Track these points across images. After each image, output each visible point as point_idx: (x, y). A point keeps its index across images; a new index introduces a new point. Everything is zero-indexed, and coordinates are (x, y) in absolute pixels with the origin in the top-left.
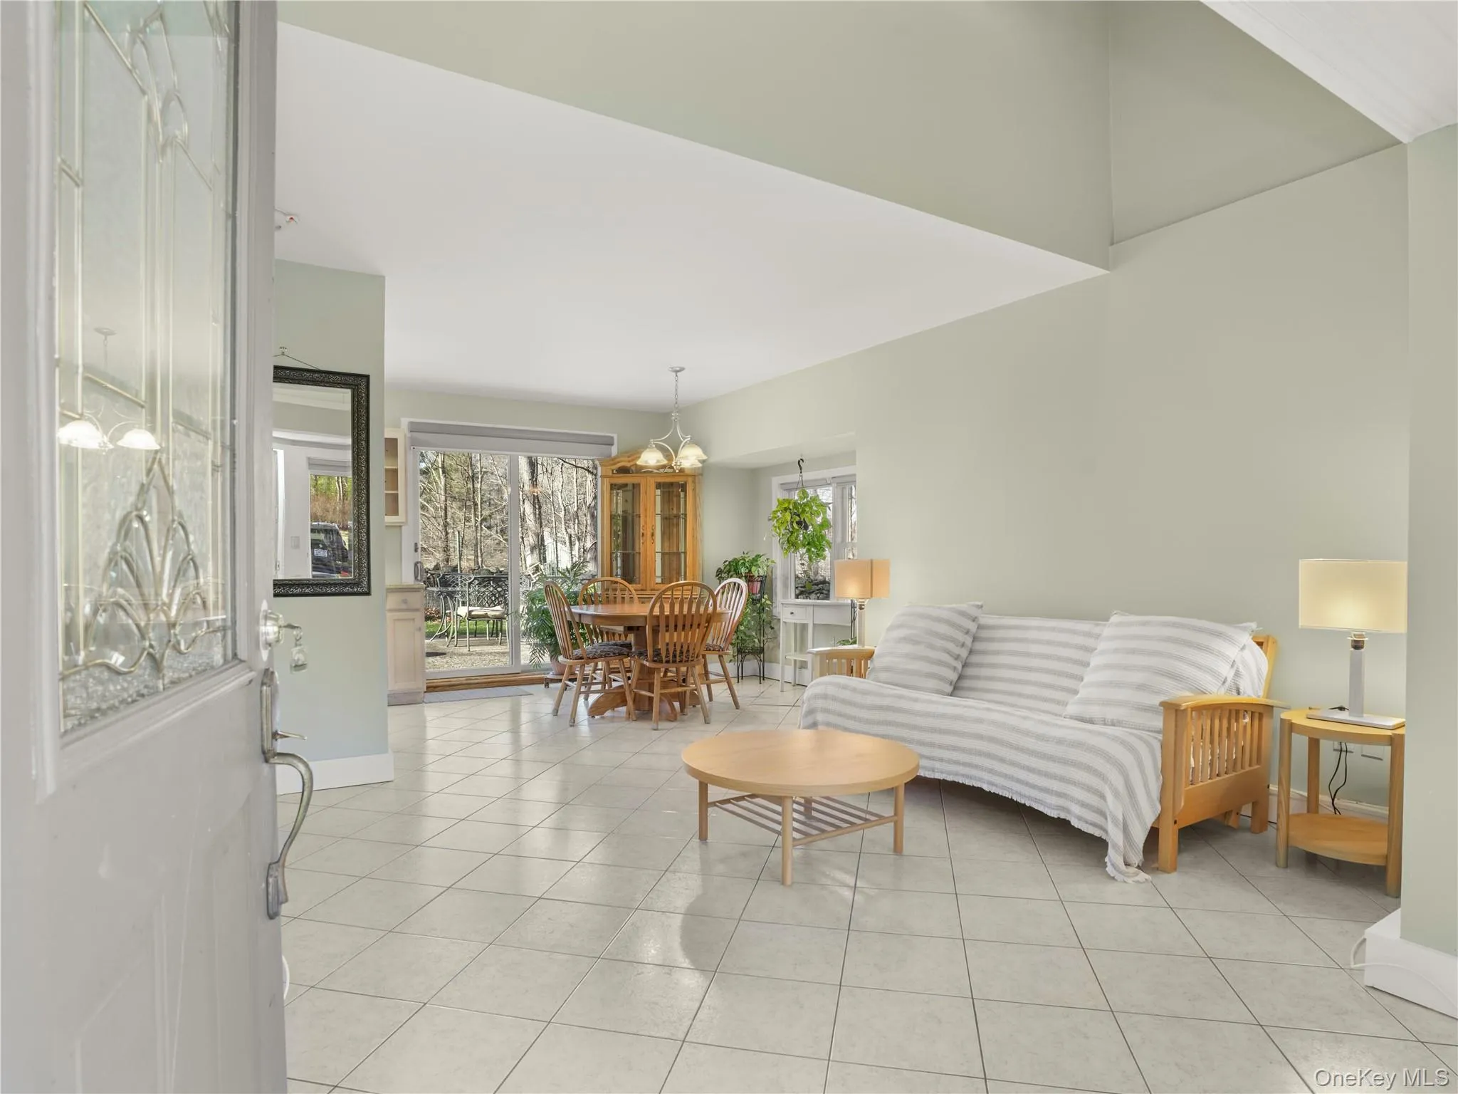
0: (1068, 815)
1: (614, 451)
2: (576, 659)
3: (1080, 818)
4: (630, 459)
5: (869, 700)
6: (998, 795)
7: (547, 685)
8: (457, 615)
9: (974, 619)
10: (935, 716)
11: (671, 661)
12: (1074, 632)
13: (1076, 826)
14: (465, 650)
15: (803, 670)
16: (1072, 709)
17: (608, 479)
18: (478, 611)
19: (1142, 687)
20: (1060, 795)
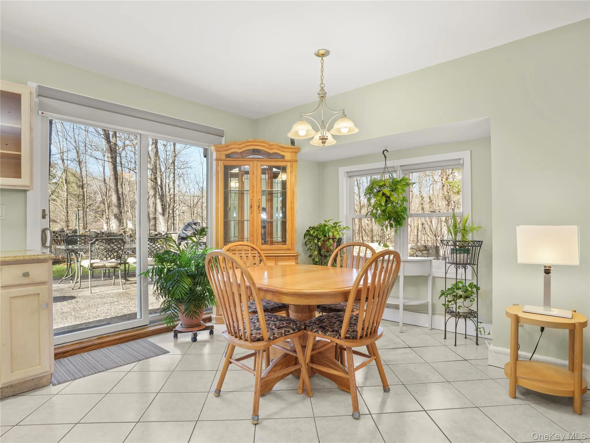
1: (224, 140)
4: (241, 146)
7: (176, 335)
8: (81, 266)
17: (222, 162)
18: (97, 262)
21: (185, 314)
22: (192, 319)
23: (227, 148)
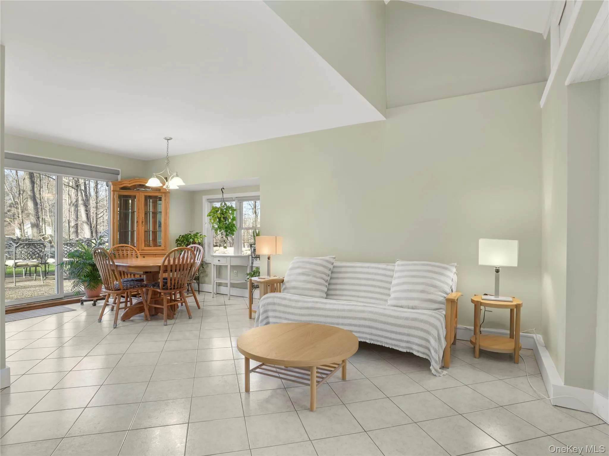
0: (411, 350)
1: (119, 177)
2: (116, 290)
3: (418, 351)
4: (130, 182)
5: (300, 304)
6: (375, 344)
7: (82, 304)
9: (332, 264)
10: (338, 310)
11: (173, 288)
12: (379, 268)
13: (417, 355)
14: (13, 285)
15: (220, 286)
16: (390, 302)
17: (117, 193)
18: (20, 262)
19: (422, 291)
20: (408, 342)
21: (87, 288)
22: (92, 290)
23: (121, 183)
